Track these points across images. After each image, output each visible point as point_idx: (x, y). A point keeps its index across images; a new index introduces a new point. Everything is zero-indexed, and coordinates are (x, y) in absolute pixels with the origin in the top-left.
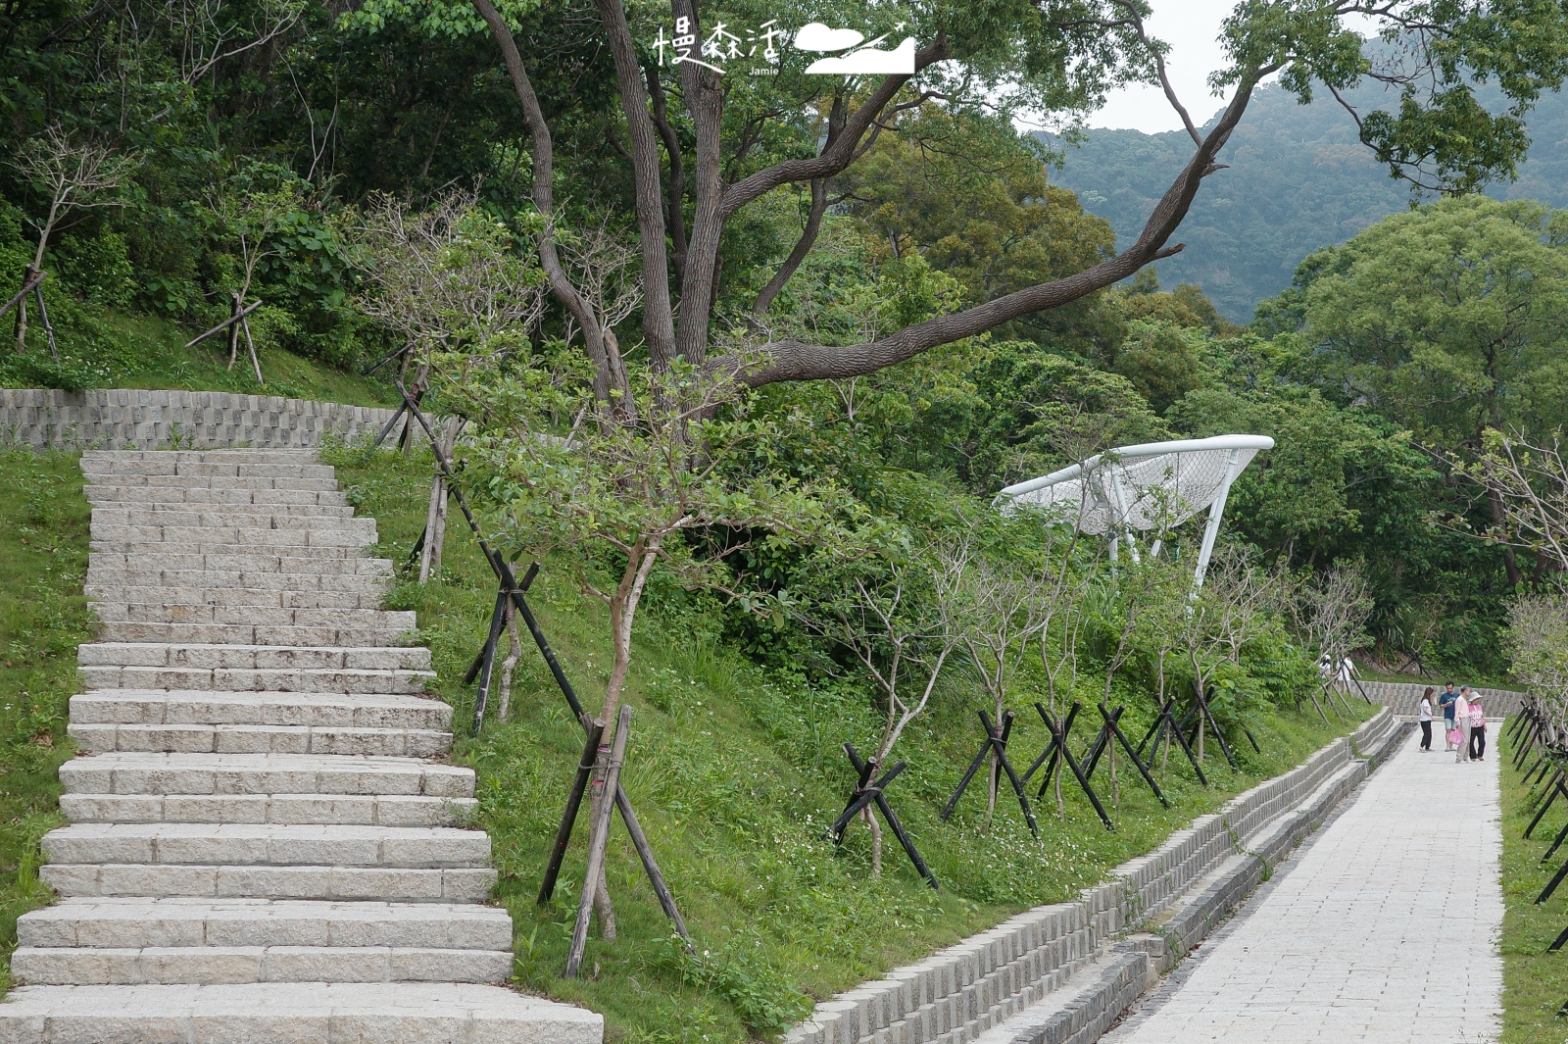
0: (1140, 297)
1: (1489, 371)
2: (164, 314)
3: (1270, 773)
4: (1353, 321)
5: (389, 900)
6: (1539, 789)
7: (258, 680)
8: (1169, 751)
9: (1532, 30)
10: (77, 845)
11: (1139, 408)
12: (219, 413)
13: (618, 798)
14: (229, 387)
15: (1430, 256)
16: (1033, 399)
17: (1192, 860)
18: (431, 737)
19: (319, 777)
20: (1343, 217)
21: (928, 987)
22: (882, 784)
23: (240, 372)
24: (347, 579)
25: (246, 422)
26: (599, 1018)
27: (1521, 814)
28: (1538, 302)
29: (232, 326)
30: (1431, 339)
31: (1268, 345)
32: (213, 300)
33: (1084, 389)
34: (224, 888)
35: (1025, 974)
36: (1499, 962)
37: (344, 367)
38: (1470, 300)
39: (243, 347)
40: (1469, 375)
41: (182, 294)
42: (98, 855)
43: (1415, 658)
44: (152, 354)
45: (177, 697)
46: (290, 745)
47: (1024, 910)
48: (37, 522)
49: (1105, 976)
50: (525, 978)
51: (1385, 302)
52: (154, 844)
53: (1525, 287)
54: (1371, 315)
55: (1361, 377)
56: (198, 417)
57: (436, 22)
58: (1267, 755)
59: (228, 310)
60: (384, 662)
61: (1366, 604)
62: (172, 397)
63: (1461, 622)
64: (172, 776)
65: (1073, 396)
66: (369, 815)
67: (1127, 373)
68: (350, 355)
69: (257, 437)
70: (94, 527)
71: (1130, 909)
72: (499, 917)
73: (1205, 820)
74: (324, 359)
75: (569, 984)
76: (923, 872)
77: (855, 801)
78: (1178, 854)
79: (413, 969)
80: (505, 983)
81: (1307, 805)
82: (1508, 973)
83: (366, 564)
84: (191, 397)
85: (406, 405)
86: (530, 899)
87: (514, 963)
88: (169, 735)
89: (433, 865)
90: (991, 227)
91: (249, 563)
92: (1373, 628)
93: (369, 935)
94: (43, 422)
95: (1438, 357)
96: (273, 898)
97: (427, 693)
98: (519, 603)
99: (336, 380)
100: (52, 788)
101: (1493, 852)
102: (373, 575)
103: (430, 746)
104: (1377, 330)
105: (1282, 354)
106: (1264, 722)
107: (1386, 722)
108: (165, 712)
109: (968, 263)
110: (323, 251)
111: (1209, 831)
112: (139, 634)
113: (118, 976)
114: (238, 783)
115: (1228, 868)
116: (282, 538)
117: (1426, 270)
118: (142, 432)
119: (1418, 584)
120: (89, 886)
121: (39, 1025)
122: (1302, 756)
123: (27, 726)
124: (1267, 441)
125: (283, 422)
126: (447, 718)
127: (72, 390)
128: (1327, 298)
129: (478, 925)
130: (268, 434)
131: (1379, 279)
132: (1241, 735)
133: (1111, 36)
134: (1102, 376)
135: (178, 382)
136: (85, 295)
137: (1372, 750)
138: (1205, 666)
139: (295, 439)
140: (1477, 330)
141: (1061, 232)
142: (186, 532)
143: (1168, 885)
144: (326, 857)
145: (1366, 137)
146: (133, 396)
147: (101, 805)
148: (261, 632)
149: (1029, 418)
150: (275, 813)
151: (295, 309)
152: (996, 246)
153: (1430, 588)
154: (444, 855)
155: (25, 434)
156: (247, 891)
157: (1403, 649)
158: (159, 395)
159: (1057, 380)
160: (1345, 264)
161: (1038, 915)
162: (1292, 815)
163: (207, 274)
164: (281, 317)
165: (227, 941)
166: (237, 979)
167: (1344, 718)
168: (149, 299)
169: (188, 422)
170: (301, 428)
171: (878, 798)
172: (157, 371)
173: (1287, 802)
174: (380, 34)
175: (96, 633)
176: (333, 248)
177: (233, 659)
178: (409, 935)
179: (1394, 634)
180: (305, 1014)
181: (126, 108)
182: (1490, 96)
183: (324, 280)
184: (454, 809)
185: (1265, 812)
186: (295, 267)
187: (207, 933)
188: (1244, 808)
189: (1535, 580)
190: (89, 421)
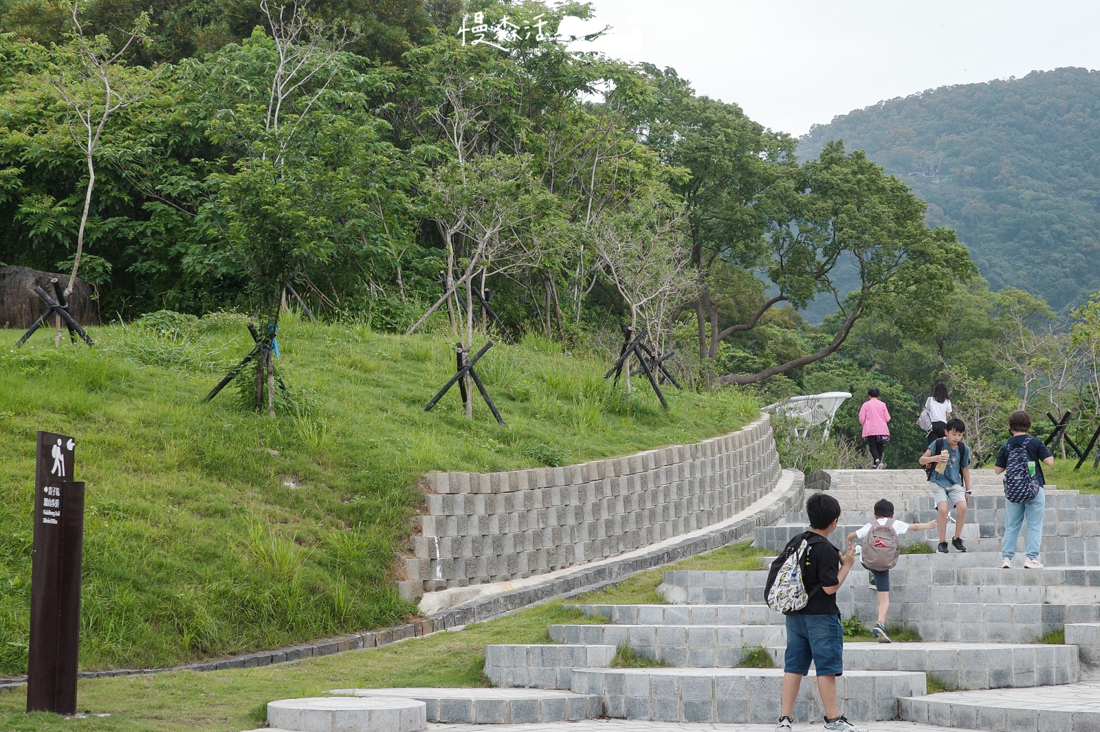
1: (941, 353)
28: (964, 320)
40: (931, 356)
55: (877, 355)
95: (916, 347)
124: (849, 395)
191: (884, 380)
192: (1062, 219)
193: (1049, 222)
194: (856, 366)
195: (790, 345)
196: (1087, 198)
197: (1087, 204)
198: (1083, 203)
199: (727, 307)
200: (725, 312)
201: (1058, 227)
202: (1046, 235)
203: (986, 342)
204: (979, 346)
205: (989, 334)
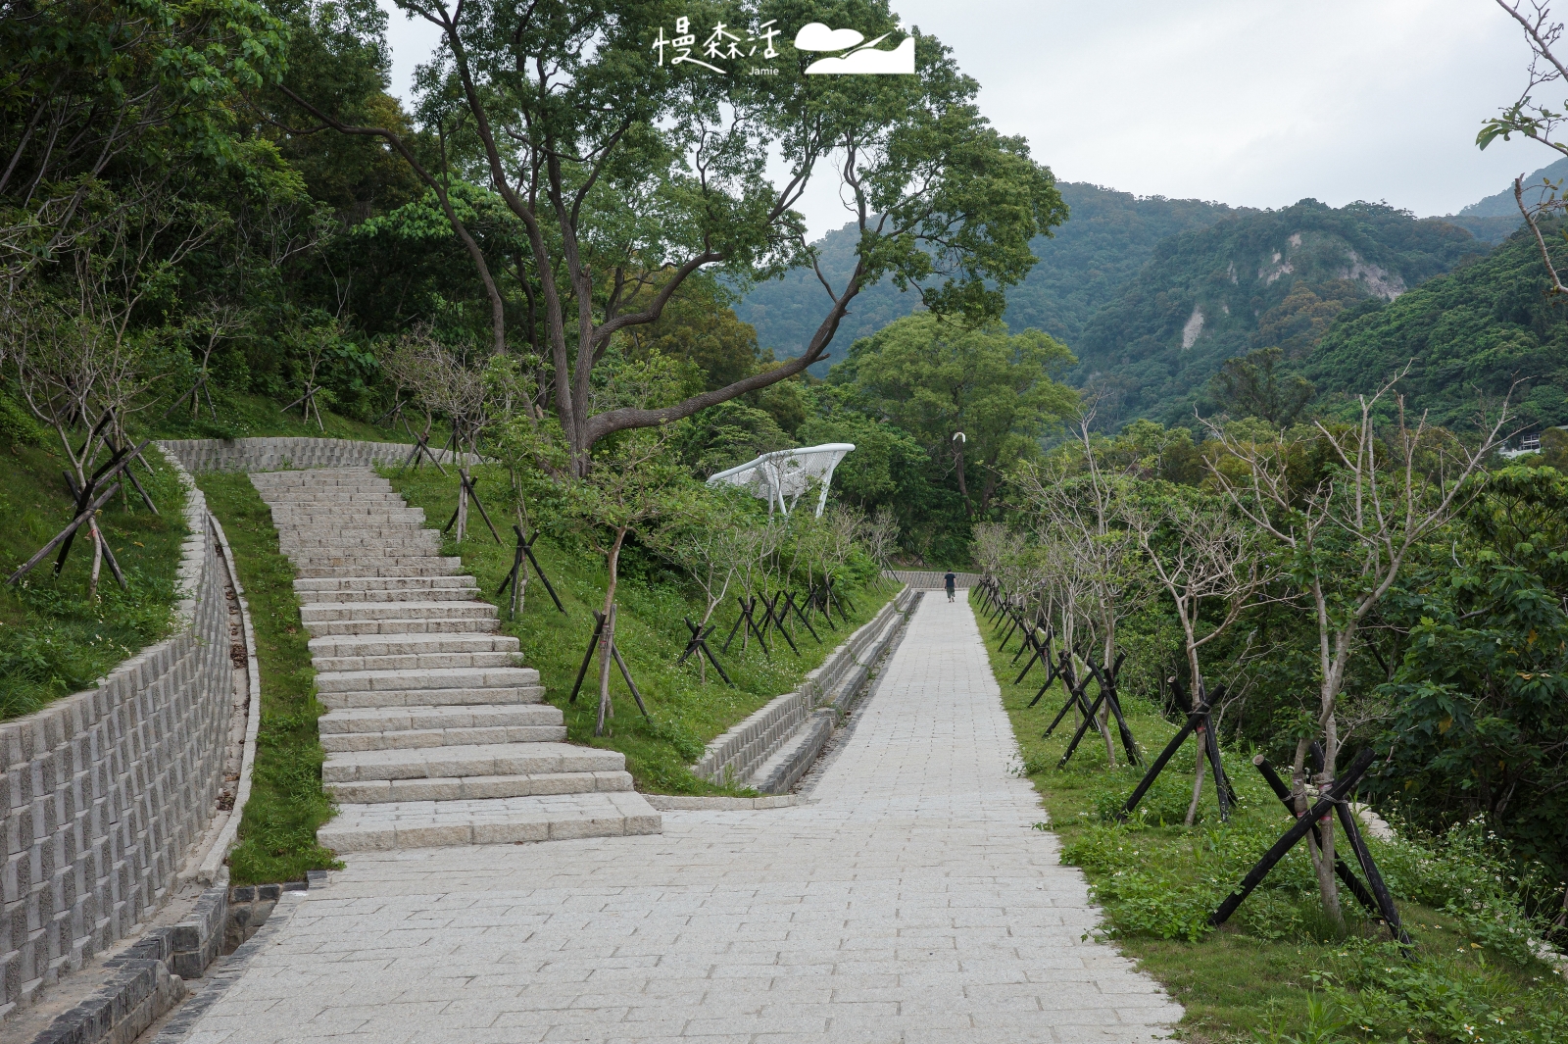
0: (766, 364)
1: (955, 402)
2: (266, 394)
3: (863, 623)
4: (883, 376)
5: (493, 704)
6: (1002, 624)
7: (389, 595)
8: (814, 613)
9: (1014, 251)
10: (332, 683)
11: (773, 427)
12: (304, 449)
13: (613, 651)
14: (307, 434)
15: (923, 340)
16: (717, 424)
17: (839, 669)
18: (488, 622)
19: (441, 644)
20: (863, 313)
21: (746, 737)
22: (704, 637)
23: (312, 426)
24: (418, 541)
25: (318, 453)
26: (622, 755)
27: (994, 639)
28: (980, 364)
29: (305, 401)
30: (924, 385)
31: (837, 390)
32: (292, 386)
33: (745, 418)
34: (409, 701)
35: (780, 729)
36: (1006, 713)
37: (363, 420)
38: (944, 364)
39: (311, 411)
40: (945, 404)
41: (276, 384)
42: (342, 688)
43: (920, 557)
44: (263, 416)
45: (348, 606)
46: (417, 629)
47: (773, 697)
48: (242, 515)
49: (814, 729)
50: (574, 737)
51: (899, 366)
52: (371, 681)
53: (974, 356)
54: (892, 372)
55: (886, 405)
56: (293, 452)
57: (406, 231)
58: (859, 614)
59: (301, 392)
60: (452, 584)
61: (896, 529)
62: (278, 440)
63: (944, 537)
64: (366, 646)
65: (737, 422)
66: (469, 662)
67: (765, 409)
68: (366, 414)
69: (324, 461)
70: (274, 516)
71: (817, 695)
72: (550, 709)
73: (840, 649)
74: (352, 416)
75: (599, 740)
76: (727, 681)
77: (691, 647)
78: (832, 667)
79: (518, 737)
80: (565, 740)
81: (881, 638)
82: (1012, 719)
83: (425, 532)
84: (289, 441)
85: (419, 444)
86: (565, 700)
87: (568, 731)
88: (355, 626)
89: (512, 686)
90: (689, 329)
91: (365, 534)
92: (901, 542)
93: (494, 721)
94: (214, 457)
95: (929, 395)
96: (435, 706)
97: (478, 599)
98: (528, 552)
99: (360, 427)
100: (306, 655)
101: (986, 659)
102: (430, 538)
103: (489, 626)
104: (896, 381)
105: (845, 395)
106: (857, 596)
107: (908, 593)
108: (351, 614)
109: (678, 350)
110: (350, 357)
111: (843, 654)
112: (317, 573)
113: (372, 746)
114: (400, 649)
115: (853, 674)
116: (376, 519)
117: (920, 348)
118: (264, 460)
119: (920, 517)
120: (341, 703)
121: (353, 770)
122: (875, 615)
123: (281, 624)
124: (851, 447)
125: (337, 452)
126: (495, 613)
127: (228, 439)
128: (869, 364)
129: (547, 714)
130: (330, 459)
131: (894, 353)
132: (846, 603)
133: (786, 243)
134: (753, 411)
135: (280, 433)
136: (225, 386)
137: (904, 608)
138: (828, 568)
139: (343, 462)
140: (949, 380)
141: (728, 332)
142: (324, 518)
143: (830, 683)
144: (458, 684)
145: (926, 301)
146: (257, 441)
147: (333, 663)
148: (382, 570)
149: (714, 434)
150: (422, 664)
151: (335, 389)
152: (692, 340)
153: (926, 520)
154: (517, 681)
155: (205, 464)
156: (422, 702)
157: (913, 553)
158: (273, 440)
159: (730, 413)
160: (877, 346)
161: (781, 700)
162: (875, 644)
163: (287, 373)
164: (329, 394)
165: (423, 727)
166: (432, 745)
167: (889, 592)
168: (257, 386)
169: (288, 455)
170: (346, 455)
171: (703, 644)
172: (269, 427)
173: (872, 637)
174: (376, 238)
175: (296, 573)
176: (355, 355)
177: (374, 585)
178: (513, 720)
179: (910, 545)
180: (482, 759)
181: (243, 282)
182: (990, 284)
183: (349, 373)
184: (511, 658)
185: (864, 643)
186: (336, 367)
187: (413, 723)
188: (855, 641)
189: (982, 514)
190: (237, 455)
191: (894, 433)
192: (1033, 304)
193: (1022, 307)
194: (863, 418)
195: (788, 394)
196: (1052, 287)
197: (1052, 292)
198: (1049, 291)
199: (712, 350)
200: (710, 356)
201: (1030, 310)
202: (1020, 317)
203: (1006, 388)
204: (997, 393)
205: (1006, 379)
